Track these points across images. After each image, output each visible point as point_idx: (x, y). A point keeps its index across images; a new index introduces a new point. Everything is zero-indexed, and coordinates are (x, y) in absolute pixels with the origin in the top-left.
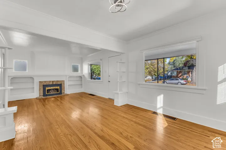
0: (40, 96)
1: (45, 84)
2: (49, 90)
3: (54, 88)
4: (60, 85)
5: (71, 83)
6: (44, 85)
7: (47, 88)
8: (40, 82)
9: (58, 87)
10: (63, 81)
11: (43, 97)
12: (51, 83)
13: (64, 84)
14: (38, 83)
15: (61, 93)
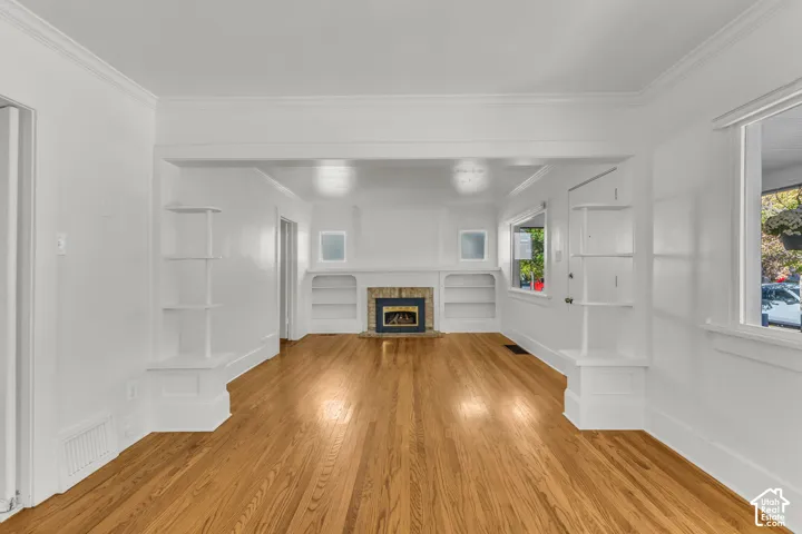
0: (369, 328)
1: (381, 297)
2: (389, 315)
3: (403, 309)
4: (420, 302)
5: (456, 297)
6: (378, 301)
7: (386, 310)
8: (369, 289)
9: (415, 309)
10: (430, 290)
11: (374, 334)
12: (396, 295)
13: (432, 298)
14: (366, 292)
15: (422, 328)
